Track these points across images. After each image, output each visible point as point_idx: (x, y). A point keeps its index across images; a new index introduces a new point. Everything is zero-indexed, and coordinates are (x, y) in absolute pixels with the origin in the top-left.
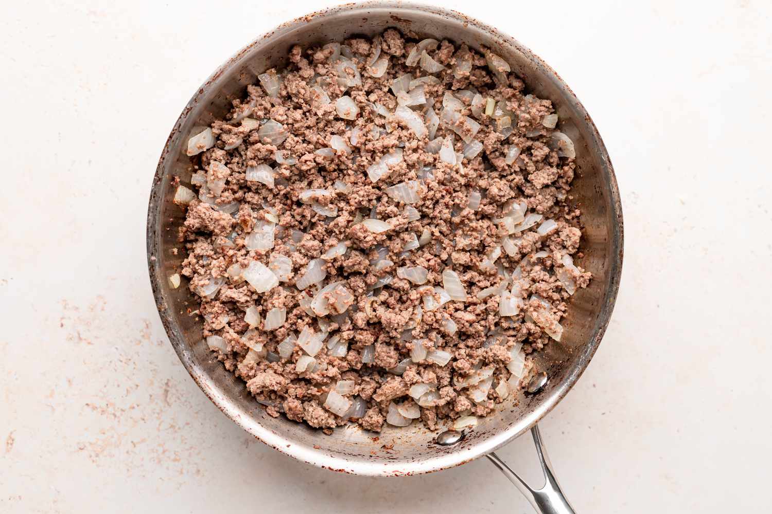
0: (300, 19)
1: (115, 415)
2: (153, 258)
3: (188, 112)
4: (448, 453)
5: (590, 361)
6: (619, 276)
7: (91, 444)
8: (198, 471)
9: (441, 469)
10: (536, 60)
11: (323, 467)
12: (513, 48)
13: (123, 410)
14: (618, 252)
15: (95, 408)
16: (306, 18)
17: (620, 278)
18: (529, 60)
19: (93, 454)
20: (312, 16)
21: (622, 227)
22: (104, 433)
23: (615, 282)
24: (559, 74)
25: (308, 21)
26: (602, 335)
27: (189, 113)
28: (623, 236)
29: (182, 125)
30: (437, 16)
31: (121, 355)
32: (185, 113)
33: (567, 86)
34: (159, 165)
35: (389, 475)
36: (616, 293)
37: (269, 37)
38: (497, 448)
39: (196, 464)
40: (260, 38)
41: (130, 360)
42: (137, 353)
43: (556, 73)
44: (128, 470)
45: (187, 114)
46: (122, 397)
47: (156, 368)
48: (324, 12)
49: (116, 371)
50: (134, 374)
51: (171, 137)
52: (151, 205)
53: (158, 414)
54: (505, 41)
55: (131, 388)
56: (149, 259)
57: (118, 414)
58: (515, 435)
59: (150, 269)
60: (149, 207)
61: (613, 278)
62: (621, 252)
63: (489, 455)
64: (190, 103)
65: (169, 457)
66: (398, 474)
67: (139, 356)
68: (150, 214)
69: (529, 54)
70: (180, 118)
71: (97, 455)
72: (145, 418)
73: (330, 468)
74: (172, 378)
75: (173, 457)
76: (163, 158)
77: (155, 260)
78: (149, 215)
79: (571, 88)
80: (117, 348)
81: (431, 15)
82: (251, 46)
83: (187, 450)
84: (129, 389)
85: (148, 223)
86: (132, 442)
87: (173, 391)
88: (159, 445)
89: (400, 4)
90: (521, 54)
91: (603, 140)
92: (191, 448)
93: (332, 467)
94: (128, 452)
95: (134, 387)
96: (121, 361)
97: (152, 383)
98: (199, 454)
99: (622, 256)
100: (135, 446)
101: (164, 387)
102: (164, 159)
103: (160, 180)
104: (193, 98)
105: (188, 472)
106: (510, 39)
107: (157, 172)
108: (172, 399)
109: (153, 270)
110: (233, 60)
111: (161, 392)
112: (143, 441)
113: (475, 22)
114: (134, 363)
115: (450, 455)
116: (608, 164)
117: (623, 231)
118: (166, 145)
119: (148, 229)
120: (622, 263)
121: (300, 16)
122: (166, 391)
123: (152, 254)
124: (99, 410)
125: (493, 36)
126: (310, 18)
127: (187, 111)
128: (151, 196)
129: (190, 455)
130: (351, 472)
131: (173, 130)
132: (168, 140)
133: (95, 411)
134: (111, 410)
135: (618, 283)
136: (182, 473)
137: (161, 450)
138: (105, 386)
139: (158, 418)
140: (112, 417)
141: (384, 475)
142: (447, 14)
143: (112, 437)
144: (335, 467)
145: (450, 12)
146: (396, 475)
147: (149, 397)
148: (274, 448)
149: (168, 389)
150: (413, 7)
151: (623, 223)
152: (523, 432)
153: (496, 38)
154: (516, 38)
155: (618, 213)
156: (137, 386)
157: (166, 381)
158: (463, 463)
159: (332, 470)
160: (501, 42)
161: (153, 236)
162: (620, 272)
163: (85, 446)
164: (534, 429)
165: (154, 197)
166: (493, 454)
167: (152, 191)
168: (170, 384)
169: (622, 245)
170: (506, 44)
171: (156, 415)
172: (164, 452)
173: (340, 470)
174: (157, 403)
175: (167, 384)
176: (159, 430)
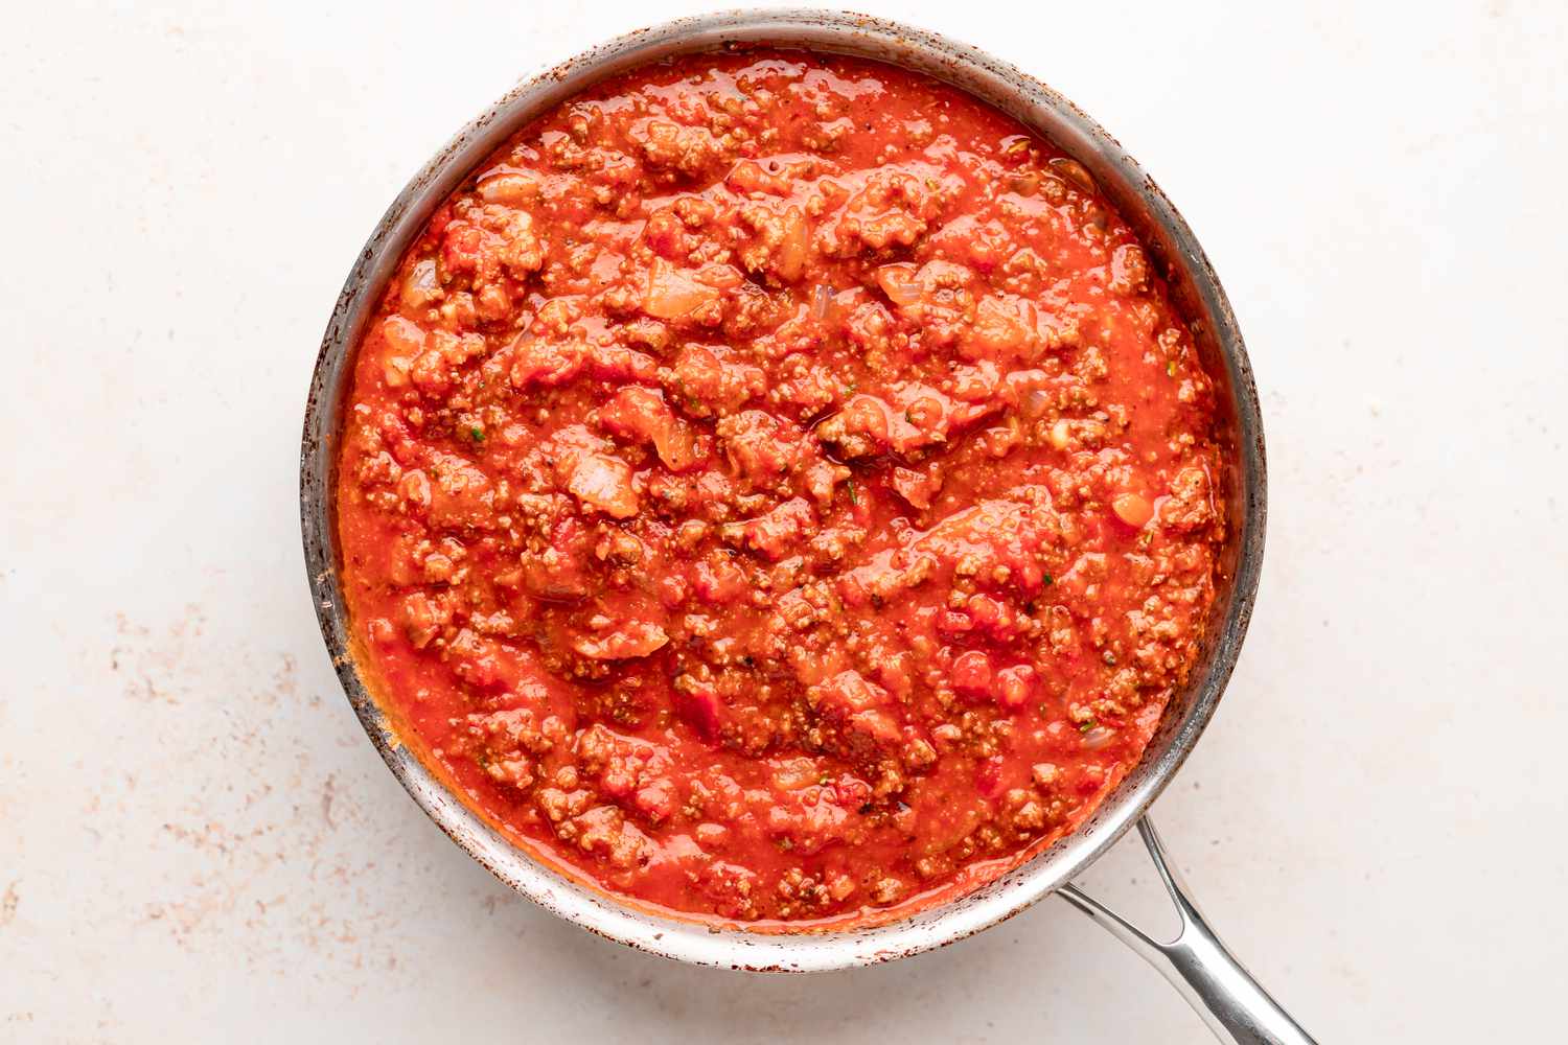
0: (543, 77)
1: (223, 849)
2: (327, 604)
3: (348, 301)
4: (979, 898)
5: (1232, 669)
6: (1264, 491)
7: (174, 906)
8: (393, 962)
9: (972, 933)
10: (1028, 85)
11: (734, 967)
12: (979, 69)
13: (238, 838)
14: (1254, 443)
15: (181, 834)
16: (555, 74)
17: (1266, 494)
18: (1013, 87)
19: (180, 928)
20: (567, 68)
21: (1254, 391)
22: (201, 885)
23: (1256, 502)
24: (1079, 105)
25: (560, 79)
26: (1248, 613)
27: (351, 303)
28: (1258, 408)
29: (341, 326)
30: (817, 27)
31: (235, 725)
32: (343, 303)
33: (1099, 126)
34: (308, 416)
35: (869, 962)
36: (1262, 524)
37: (486, 124)
38: (1075, 873)
39: (389, 947)
40: (468, 127)
41: (253, 735)
42: (269, 722)
43: (1073, 105)
44: (250, 960)
45: (347, 304)
46: (238, 810)
47: (305, 751)
48: (588, 56)
49: (225, 757)
50: (261, 765)
51: (322, 356)
52: (306, 499)
53: (311, 844)
54: (961, 57)
55: (255, 792)
56: (318, 608)
57: (229, 845)
58: (1107, 841)
59: (323, 628)
60: (302, 504)
61: (1252, 497)
62: (1260, 440)
63: (1061, 890)
64: (350, 281)
65: (333, 933)
66: (886, 956)
67: (271, 727)
68: (306, 518)
69: (1013, 75)
70: (335, 314)
71: (187, 930)
72: (285, 854)
73: (748, 968)
74: (339, 771)
75: (340, 931)
76: (312, 401)
77: (330, 609)
78: (303, 520)
79: (1108, 130)
80: (227, 713)
81: (804, 26)
82: (454, 147)
83: (372, 918)
84: (252, 794)
85: (305, 537)
86: (258, 902)
87: (342, 797)
88: (315, 909)
89: (738, 17)
90: (997, 76)
91: (1188, 223)
92: (379, 914)
93: (753, 966)
94: (249, 924)
95: (262, 790)
96: (235, 738)
97: (298, 784)
98: (393, 925)
99: (1262, 449)
100: (263, 911)
101: (323, 791)
102: (315, 402)
103: (314, 445)
104: (353, 271)
105: (372, 963)
106: (970, 51)
107: (306, 429)
108: (337, 813)
109: (331, 629)
110: (421, 182)
111: (318, 801)
112: (281, 900)
113: (895, 28)
114: (263, 742)
115: (983, 901)
116: (1206, 269)
117: (1256, 399)
118: (316, 373)
119: (306, 549)
120: (1265, 464)
121: (543, 71)
122: (328, 799)
123: (323, 597)
124: (192, 838)
125: (935, 51)
126: (563, 73)
127: (346, 298)
128: (302, 481)
129: (376, 929)
130: (791, 968)
131: (325, 341)
132: (318, 363)
133: (183, 841)
134: (214, 837)
135: (1263, 503)
136: (358, 965)
137: (316, 919)
138: (203, 789)
139: (311, 854)
140: (218, 851)
141: (858, 963)
142: (836, 22)
143: (218, 892)
144: (759, 964)
145: (840, 16)
146: (883, 959)
147: (292, 810)
148: (631, 945)
149: (330, 794)
150: (763, 17)
151: (1253, 383)
152: (1122, 832)
153: (940, 54)
154: (982, 47)
155: (1241, 365)
156: (268, 788)
157: (327, 779)
158: (1013, 913)
159: (754, 970)
160: (954, 59)
161: (319, 559)
162: (1264, 481)
163: (163, 911)
164: (1142, 822)
165: (308, 482)
166: (1068, 886)
167: (303, 471)
168: (335, 784)
169: (1259, 427)
170: (964, 62)
171: (307, 848)
172: (323, 922)
173: (769, 968)
174: (308, 824)
175: (328, 784)
176: (312, 877)
